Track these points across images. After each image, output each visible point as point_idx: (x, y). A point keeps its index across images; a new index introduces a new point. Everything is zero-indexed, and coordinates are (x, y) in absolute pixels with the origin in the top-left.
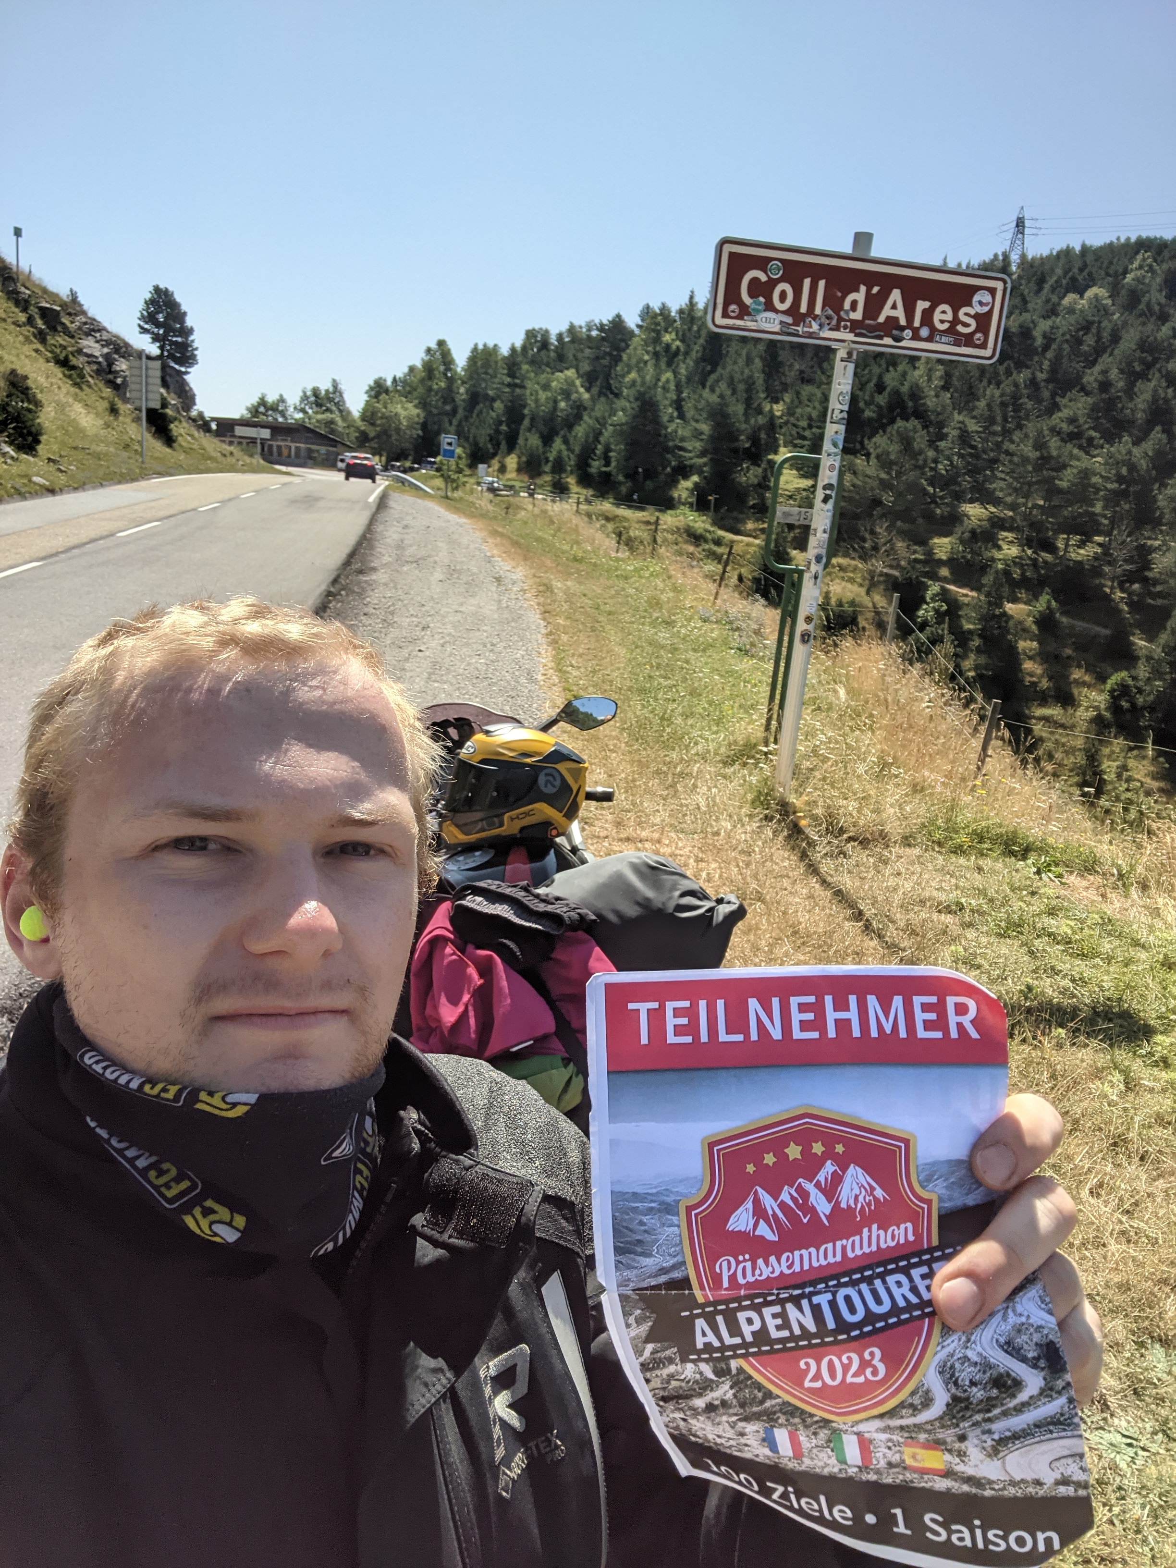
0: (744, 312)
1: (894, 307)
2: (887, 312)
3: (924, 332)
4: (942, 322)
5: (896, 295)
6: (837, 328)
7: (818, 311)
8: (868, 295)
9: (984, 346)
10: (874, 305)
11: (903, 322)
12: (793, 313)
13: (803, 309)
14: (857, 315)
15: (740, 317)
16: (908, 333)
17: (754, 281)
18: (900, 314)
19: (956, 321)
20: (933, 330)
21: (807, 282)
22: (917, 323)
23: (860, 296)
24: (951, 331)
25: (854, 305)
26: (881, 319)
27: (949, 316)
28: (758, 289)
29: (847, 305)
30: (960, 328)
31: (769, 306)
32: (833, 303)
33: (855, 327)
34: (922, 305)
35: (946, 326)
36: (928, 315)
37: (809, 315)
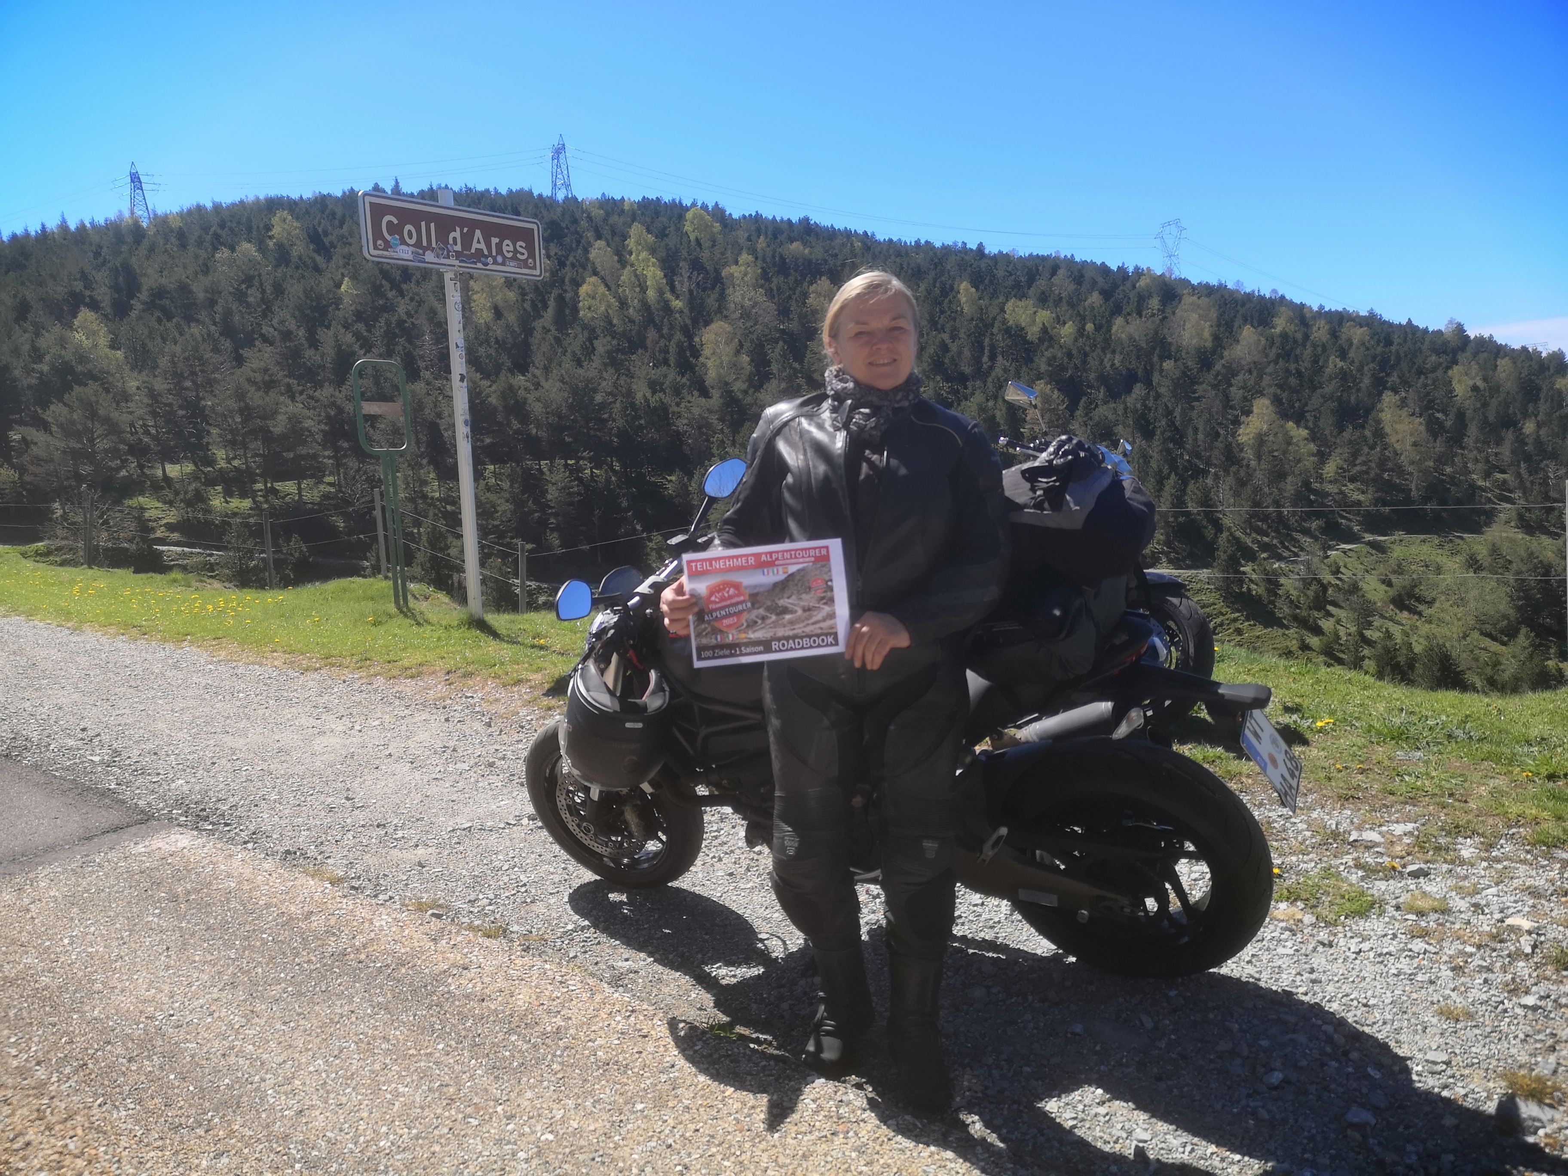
0: (388, 246)
2: (475, 246)
4: (508, 252)
5: (478, 234)
6: (448, 257)
7: (434, 245)
8: (462, 231)
9: (534, 267)
10: (467, 240)
11: (486, 252)
12: (418, 244)
13: (425, 244)
14: (458, 248)
15: (385, 249)
16: (490, 260)
17: (389, 223)
18: (482, 246)
19: (515, 251)
20: (504, 257)
21: (423, 224)
22: (494, 254)
24: (515, 258)
27: (511, 248)
28: (393, 229)
29: (451, 241)
30: (519, 256)
31: (403, 242)
32: (442, 237)
33: (458, 255)
34: (494, 241)
35: (511, 255)
36: (499, 249)
37: (429, 247)
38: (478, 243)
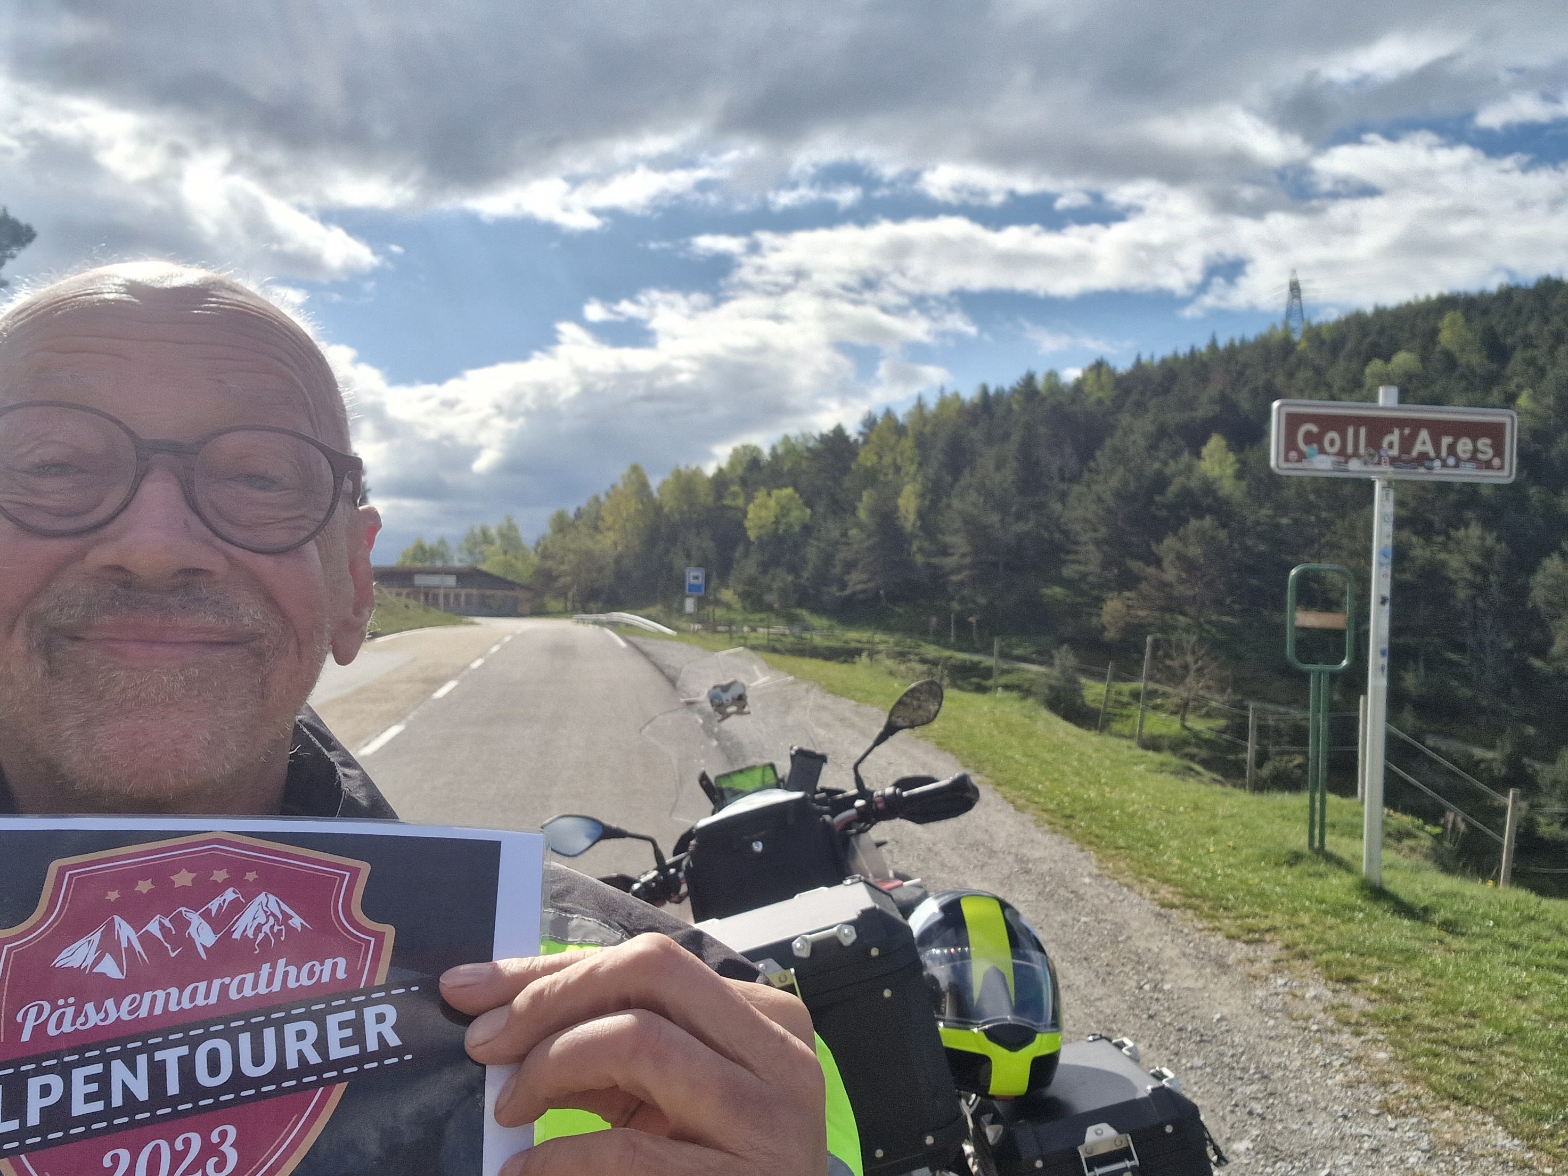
0: (1302, 456)
1: (1424, 443)
2: (1418, 448)
3: (1451, 461)
4: (1464, 452)
5: (1424, 434)
6: (1379, 463)
7: (1362, 450)
8: (1401, 435)
9: (1501, 468)
10: (1407, 443)
11: (1432, 454)
12: (1342, 452)
13: (1350, 449)
14: (1395, 452)
15: (1299, 460)
16: (1437, 463)
17: (1308, 434)
18: (1429, 449)
19: (1475, 451)
20: (1458, 460)
21: (1351, 431)
22: (1444, 453)
23: (1395, 437)
24: (1473, 458)
25: (1391, 445)
26: (1414, 454)
27: (1470, 446)
28: (1310, 438)
29: (1385, 444)
30: (1480, 456)
31: (1322, 451)
32: (1374, 442)
33: (1393, 461)
34: (1446, 441)
35: (1468, 455)
36: (1452, 450)
37: (1356, 454)
38: (1423, 443)
